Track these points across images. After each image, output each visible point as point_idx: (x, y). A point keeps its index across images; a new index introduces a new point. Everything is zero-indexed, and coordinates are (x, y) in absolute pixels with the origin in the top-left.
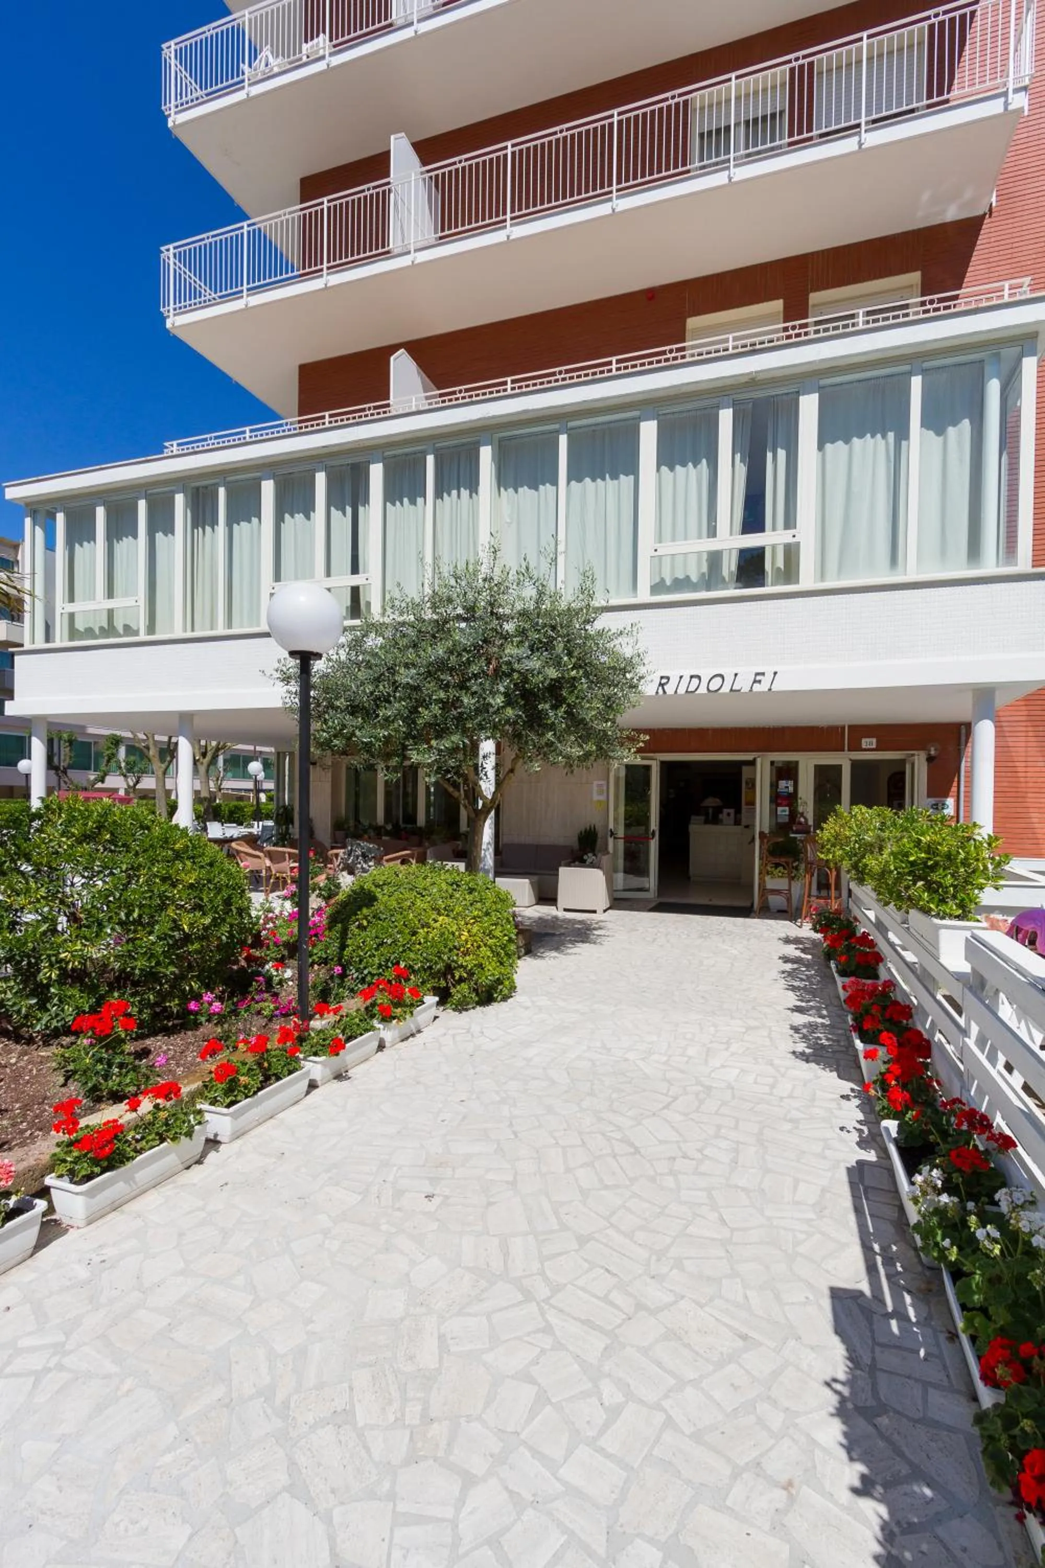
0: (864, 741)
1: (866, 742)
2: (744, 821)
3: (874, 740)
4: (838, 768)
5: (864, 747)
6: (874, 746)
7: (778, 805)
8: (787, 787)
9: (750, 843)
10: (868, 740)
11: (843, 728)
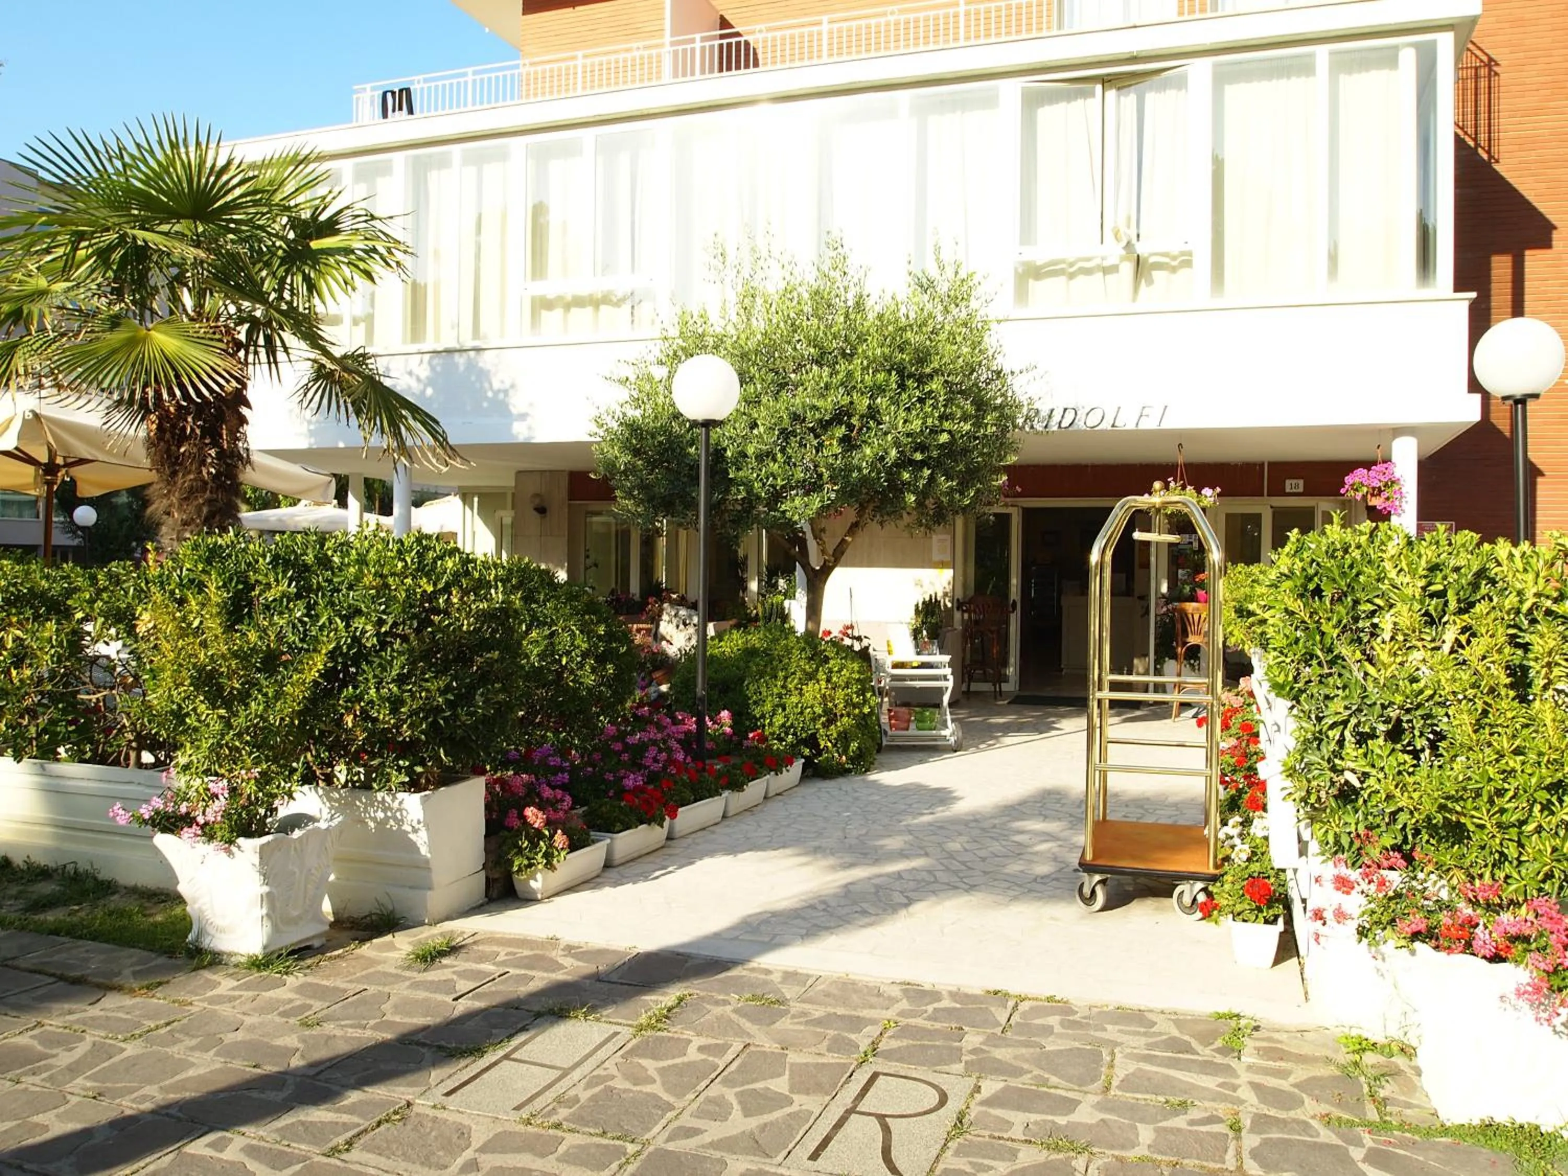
0: (1288, 482)
1: (1290, 485)
2: (1138, 591)
3: (1301, 482)
4: (1256, 519)
5: (1288, 490)
6: (1301, 490)
7: (1179, 566)
8: (1191, 543)
9: (1142, 616)
10: (1294, 482)
11: (1262, 465)
